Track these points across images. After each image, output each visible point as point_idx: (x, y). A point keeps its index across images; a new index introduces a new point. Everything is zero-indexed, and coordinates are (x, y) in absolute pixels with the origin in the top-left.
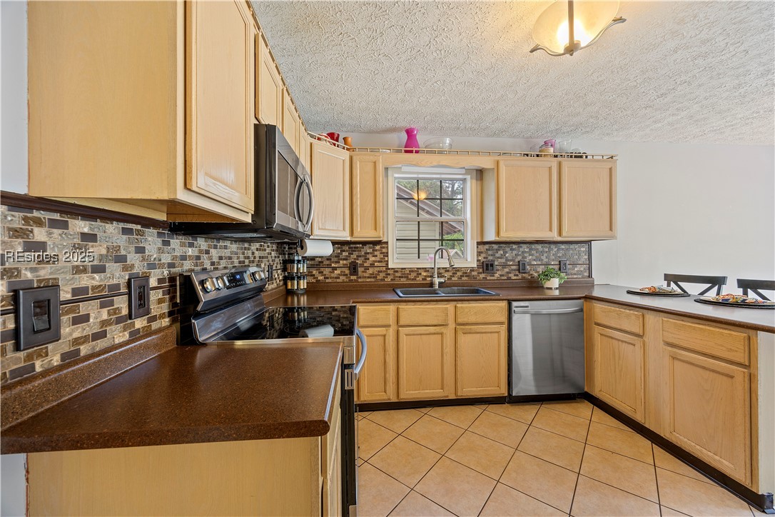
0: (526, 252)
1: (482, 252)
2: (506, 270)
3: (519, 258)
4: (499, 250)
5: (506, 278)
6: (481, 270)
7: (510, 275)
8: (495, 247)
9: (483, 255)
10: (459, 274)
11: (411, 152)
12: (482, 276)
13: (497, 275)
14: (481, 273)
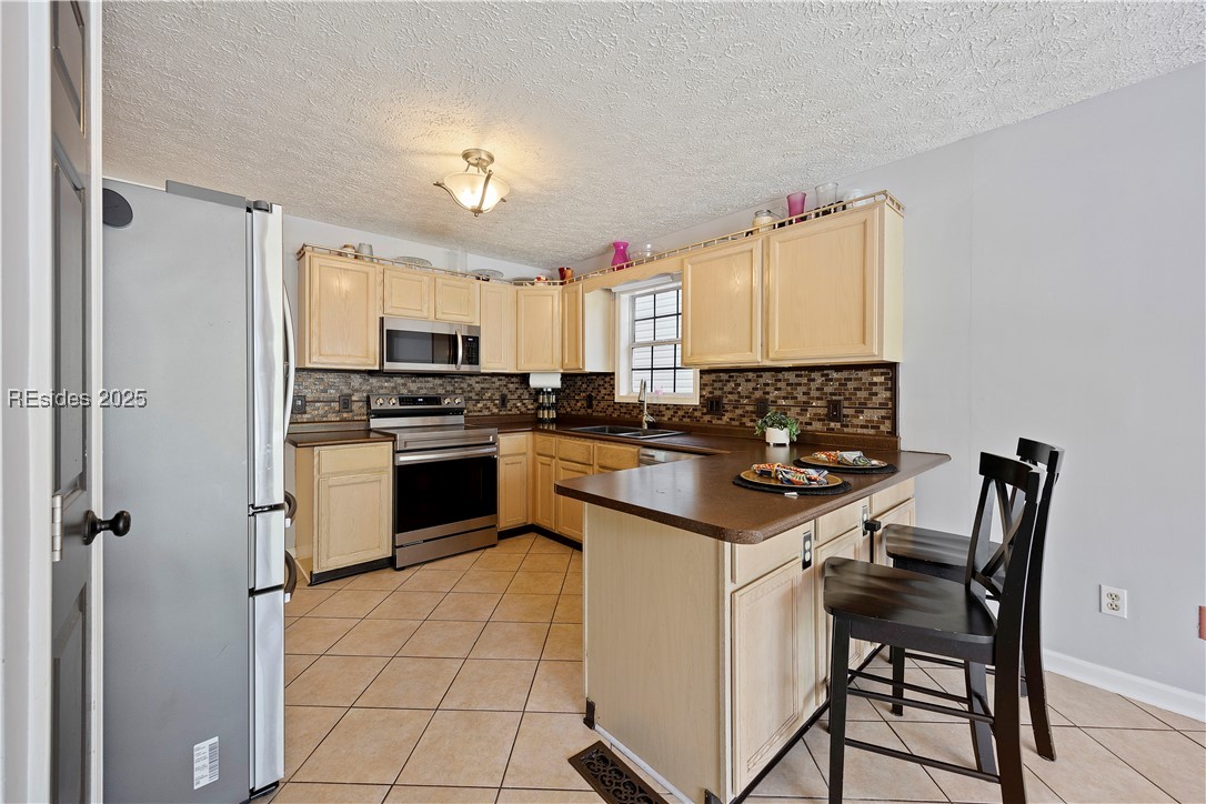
0: (768, 385)
1: (706, 385)
2: (739, 412)
3: (758, 394)
4: (729, 381)
5: (737, 423)
6: (705, 410)
7: (744, 420)
8: (724, 376)
9: (709, 389)
10: (680, 413)
11: (622, 267)
12: (707, 418)
13: (725, 419)
14: (705, 414)
